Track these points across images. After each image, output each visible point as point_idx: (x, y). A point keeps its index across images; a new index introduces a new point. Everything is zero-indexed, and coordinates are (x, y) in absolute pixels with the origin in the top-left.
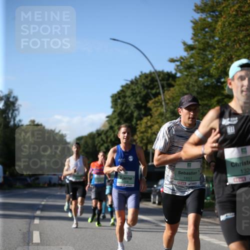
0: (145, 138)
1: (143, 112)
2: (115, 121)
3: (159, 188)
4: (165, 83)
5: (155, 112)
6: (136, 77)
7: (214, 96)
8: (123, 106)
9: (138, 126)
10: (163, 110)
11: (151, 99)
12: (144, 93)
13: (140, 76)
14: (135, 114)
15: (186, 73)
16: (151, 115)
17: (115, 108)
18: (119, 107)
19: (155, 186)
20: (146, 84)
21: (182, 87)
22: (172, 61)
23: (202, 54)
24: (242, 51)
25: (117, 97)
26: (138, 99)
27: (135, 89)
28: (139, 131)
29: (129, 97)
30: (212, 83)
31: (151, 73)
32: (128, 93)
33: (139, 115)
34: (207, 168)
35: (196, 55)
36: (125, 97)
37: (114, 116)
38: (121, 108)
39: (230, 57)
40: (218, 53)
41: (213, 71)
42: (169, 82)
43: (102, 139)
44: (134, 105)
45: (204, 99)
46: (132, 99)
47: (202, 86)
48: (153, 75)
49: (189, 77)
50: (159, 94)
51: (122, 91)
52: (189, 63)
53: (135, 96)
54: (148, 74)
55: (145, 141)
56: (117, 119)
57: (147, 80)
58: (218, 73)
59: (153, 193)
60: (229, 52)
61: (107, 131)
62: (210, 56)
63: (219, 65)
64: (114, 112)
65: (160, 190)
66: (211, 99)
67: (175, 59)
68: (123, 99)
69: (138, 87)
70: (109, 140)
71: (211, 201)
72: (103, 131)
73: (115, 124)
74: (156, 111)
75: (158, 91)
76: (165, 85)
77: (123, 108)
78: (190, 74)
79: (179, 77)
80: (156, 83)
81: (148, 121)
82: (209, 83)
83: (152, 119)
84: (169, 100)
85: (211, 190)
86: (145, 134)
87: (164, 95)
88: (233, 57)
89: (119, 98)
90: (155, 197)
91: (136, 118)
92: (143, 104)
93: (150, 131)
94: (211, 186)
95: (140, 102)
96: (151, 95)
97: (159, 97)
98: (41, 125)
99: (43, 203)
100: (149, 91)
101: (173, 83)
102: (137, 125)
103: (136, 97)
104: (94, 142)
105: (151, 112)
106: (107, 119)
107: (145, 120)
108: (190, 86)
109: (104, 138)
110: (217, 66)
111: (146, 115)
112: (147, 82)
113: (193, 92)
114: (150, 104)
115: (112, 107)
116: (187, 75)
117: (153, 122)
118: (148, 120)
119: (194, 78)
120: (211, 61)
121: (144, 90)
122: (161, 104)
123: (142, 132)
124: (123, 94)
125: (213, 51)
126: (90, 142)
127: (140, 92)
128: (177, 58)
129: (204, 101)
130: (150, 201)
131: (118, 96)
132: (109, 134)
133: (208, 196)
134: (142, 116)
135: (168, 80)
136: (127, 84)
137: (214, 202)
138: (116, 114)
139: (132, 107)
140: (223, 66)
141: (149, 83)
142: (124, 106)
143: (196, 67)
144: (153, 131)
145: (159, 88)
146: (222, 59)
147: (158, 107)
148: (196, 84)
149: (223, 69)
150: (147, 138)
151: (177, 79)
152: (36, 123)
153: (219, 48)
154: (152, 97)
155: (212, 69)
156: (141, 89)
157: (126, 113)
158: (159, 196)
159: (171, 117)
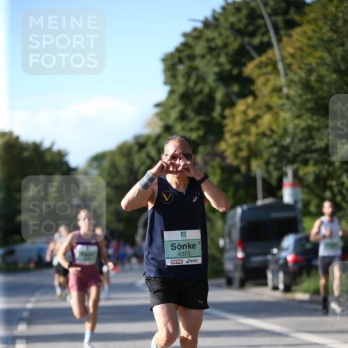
0: (243, 146)
1: (236, 88)
2: (174, 114)
3: (283, 254)
4: (279, 19)
5: (263, 87)
6: (214, 11)
9: (228, 121)
10: (282, 80)
11: (252, 58)
12: (235, 45)
13: (224, 8)
14: (219, 95)
16: (253, 94)
17: (172, 84)
18: (181, 80)
19: (275, 251)
20: (241, 26)
21: (321, 23)
25: (176, 60)
26: (223, 59)
27: (213, 39)
28: (230, 131)
29: (203, 57)
32: (200, 48)
33: (227, 95)
36: (192, 57)
37: (171, 103)
38: (186, 84)
42: (288, 17)
43: (148, 156)
44: (215, 73)
46: (209, 61)
49: (335, 2)
50: (268, 45)
51: (185, 45)
53: (215, 53)
54: (240, 4)
55: (244, 154)
56: (179, 108)
57: (238, 15)
59: (272, 267)
61: (158, 137)
64: (171, 92)
65: (285, 260)
68: (187, 63)
69: (220, 34)
72: (148, 137)
73: (176, 120)
74: (265, 84)
75: (265, 39)
76: (281, 25)
77: (191, 84)
79: (310, 4)
80: (260, 22)
81: (247, 109)
83: (258, 102)
84: (293, 56)
86: (244, 137)
89: (181, 61)
90: (275, 276)
91: (221, 104)
92: (235, 71)
93: (253, 130)
95: (227, 67)
96: (249, 48)
97: (270, 54)
98: (11, 133)
99: (29, 306)
100: (247, 39)
101: (297, 18)
102: (224, 117)
103: (218, 56)
104: (130, 163)
105: (253, 88)
106: (157, 110)
107: (241, 105)
108: (340, 23)
109: (153, 153)
111: (242, 95)
112: (239, 20)
114: (250, 69)
115: (166, 83)
117: (259, 108)
118: (248, 106)
121: (235, 40)
122: (275, 68)
123: (238, 134)
124: (188, 52)
126: (121, 163)
127: (226, 45)
130: (266, 284)
131: (177, 55)
134: (234, 98)
135: (286, 12)
136: (195, 29)
138: (176, 97)
139: (211, 79)
141: (245, 22)
142: (193, 78)
144: (261, 129)
145: (267, 32)
147: (269, 74)
150: (249, 145)
151: (307, 10)
154: (254, 54)
156: (228, 37)
157: (196, 94)
158: (285, 273)
159: (301, 96)
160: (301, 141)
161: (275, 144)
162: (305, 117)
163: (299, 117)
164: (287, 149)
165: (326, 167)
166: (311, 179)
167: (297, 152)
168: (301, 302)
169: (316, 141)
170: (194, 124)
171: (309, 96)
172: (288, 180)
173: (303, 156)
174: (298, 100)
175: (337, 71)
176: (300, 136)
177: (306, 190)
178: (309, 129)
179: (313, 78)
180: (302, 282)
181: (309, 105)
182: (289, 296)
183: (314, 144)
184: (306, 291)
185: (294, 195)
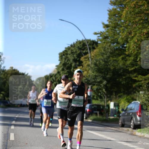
1: (78, 63)
2: (61, 69)
4: (91, 46)
5: (85, 64)
6: (74, 43)
7: (120, 55)
8: (65, 60)
10: (90, 63)
11: (82, 56)
12: (78, 52)
13: (76, 42)
14: (73, 65)
15: (103, 41)
16: (82, 65)
17: (61, 61)
18: (63, 60)
20: (80, 47)
21: (101, 49)
22: (96, 34)
23: (114, 30)
24: (137, 29)
25: (62, 54)
26: (75, 56)
27: (73, 50)
29: (70, 54)
30: (119, 47)
31: (83, 41)
32: (69, 52)
33: (75, 65)
34: (115, 98)
35: (110, 30)
36: (67, 54)
37: (60, 66)
38: (65, 61)
39: (130, 32)
40: (123, 30)
41: (120, 40)
43: (53, 79)
44: (73, 59)
45: (114, 56)
46: (71, 56)
47: (113, 49)
48: (84, 42)
49: (105, 44)
50: (87, 53)
51: (66, 51)
52: (105, 35)
53: (73, 54)
54: (81, 41)
56: (62, 68)
57: (80, 44)
58: (123, 41)
60: (130, 29)
61: (56, 75)
62: (118, 31)
63: (123, 36)
64: (61, 63)
65: (86, 110)
66: (118, 56)
67: (97, 32)
68: (66, 56)
69: (75, 49)
70: (57, 80)
71: (117, 117)
72: (54, 74)
73: (61, 70)
74: (85, 63)
75: (87, 51)
76: (91, 48)
77: (66, 61)
78: (106, 42)
79: (99, 43)
80: (86, 47)
82: (117, 47)
83: (83, 68)
84: (93, 56)
85: (117, 111)
87: (90, 54)
88: (132, 32)
89: (64, 55)
91: (73, 67)
92: (78, 59)
94: (117, 108)
95: (76, 58)
96: (82, 53)
97: (88, 55)
98: (17, 70)
99: (17, 116)
100: (82, 51)
101: (96, 47)
103: (74, 55)
105: (82, 64)
106: (56, 67)
107: (79, 68)
108: (106, 49)
109: (54, 78)
110: (122, 37)
111: (79, 65)
113: (107, 52)
114: (82, 59)
115: (59, 60)
116: (104, 42)
117: (83, 70)
119: (108, 44)
120: (119, 34)
121: (79, 51)
122: (89, 59)
124: (66, 53)
125: (120, 28)
127: (76, 52)
128: (98, 32)
129: (114, 57)
131: (63, 53)
132: (57, 76)
133: (115, 114)
134: (77, 66)
135: (93, 45)
136: (69, 47)
137: (119, 118)
138: (61, 64)
139: (71, 61)
140: (126, 38)
141: (82, 46)
142: (67, 60)
143: (109, 38)
144: (84, 75)
145: (87, 49)
146: (125, 33)
147: (87, 60)
148: (109, 48)
149: (126, 39)
151: (98, 45)
152: (14, 69)
153: (123, 26)
154: (83, 55)
155: (119, 39)
156: (77, 50)
157: (67, 64)
158: (86, 114)
159: (94, 67)
160: (93, 79)
161: (86, 79)
162: (95, 73)
163: (93, 72)
164: (89, 81)
165: (99, 87)
166: (95, 89)
167: (92, 82)
168: (90, 122)
169: (97, 79)
170: (66, 72)
171: (96, 67)
172: (89, 89)
173: (93, 83)
174: (93, 68)
175: (105, 61)
176: (93, 78)
177: (94, 92)
178: (96, 76)
179: (97, 63)
180: (90, 117)
181: (96, 70)
182: (86, 120)
183: (97, 80)
184: (91, 119)
185: (90, 93)
